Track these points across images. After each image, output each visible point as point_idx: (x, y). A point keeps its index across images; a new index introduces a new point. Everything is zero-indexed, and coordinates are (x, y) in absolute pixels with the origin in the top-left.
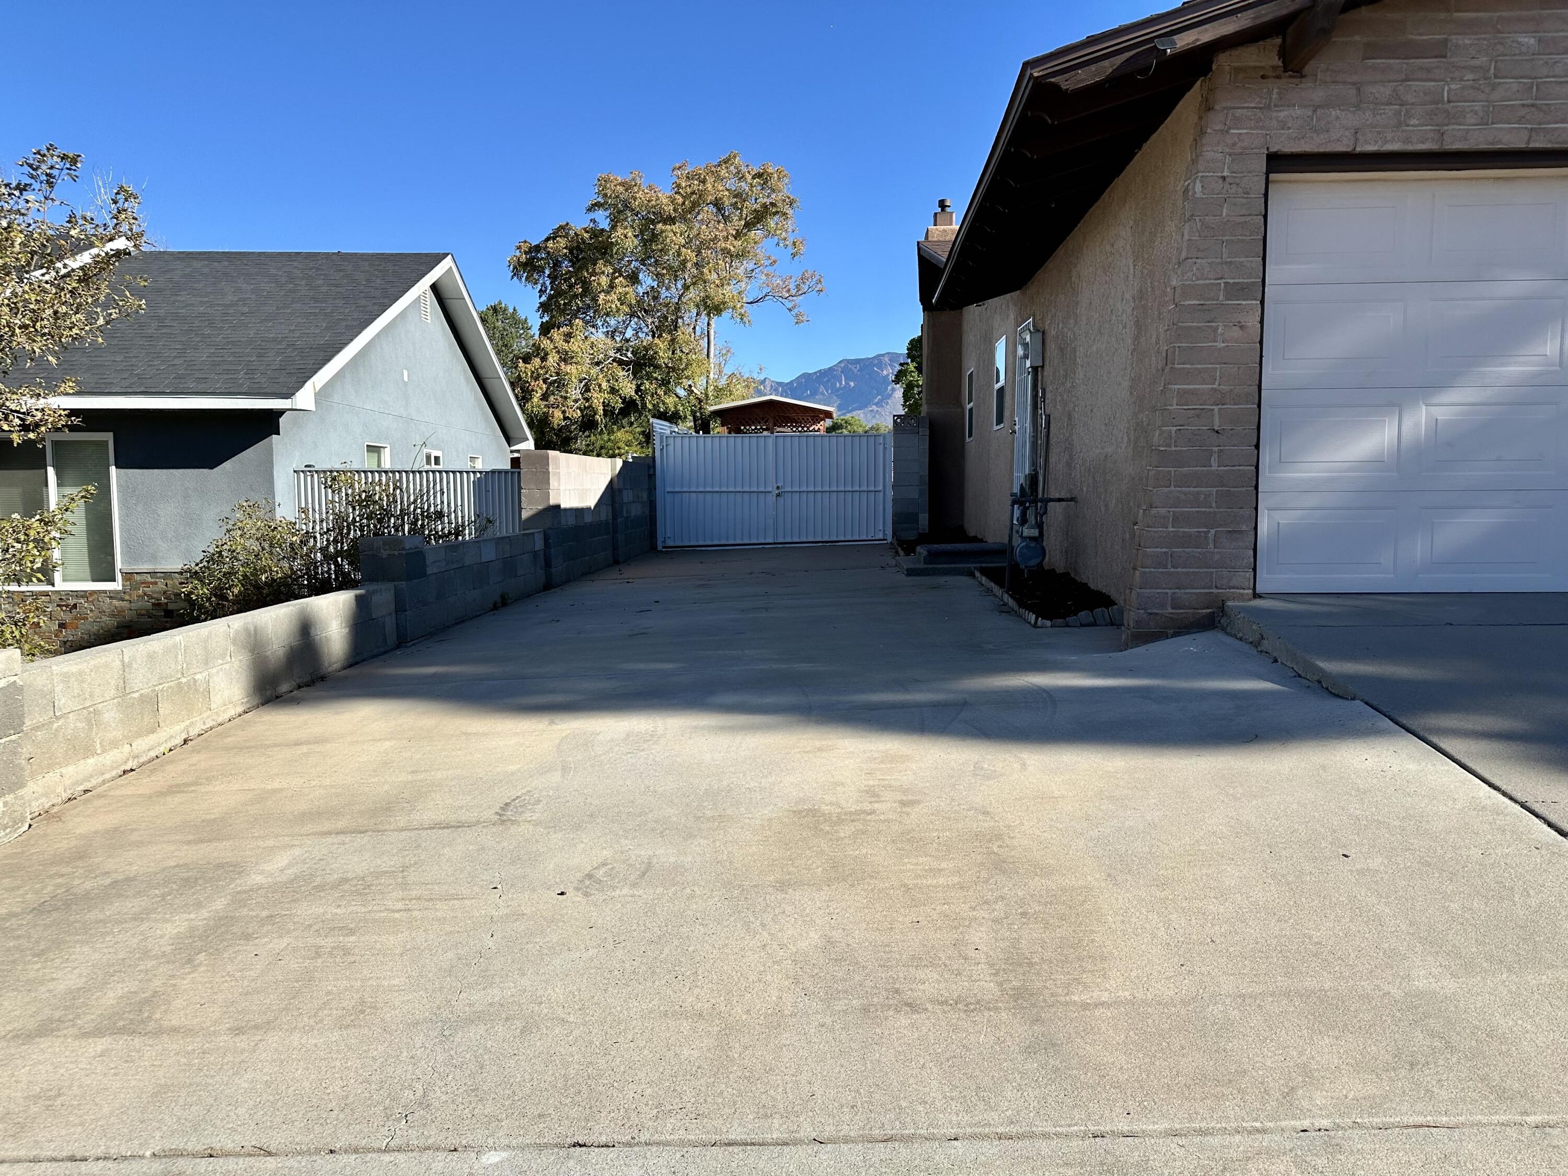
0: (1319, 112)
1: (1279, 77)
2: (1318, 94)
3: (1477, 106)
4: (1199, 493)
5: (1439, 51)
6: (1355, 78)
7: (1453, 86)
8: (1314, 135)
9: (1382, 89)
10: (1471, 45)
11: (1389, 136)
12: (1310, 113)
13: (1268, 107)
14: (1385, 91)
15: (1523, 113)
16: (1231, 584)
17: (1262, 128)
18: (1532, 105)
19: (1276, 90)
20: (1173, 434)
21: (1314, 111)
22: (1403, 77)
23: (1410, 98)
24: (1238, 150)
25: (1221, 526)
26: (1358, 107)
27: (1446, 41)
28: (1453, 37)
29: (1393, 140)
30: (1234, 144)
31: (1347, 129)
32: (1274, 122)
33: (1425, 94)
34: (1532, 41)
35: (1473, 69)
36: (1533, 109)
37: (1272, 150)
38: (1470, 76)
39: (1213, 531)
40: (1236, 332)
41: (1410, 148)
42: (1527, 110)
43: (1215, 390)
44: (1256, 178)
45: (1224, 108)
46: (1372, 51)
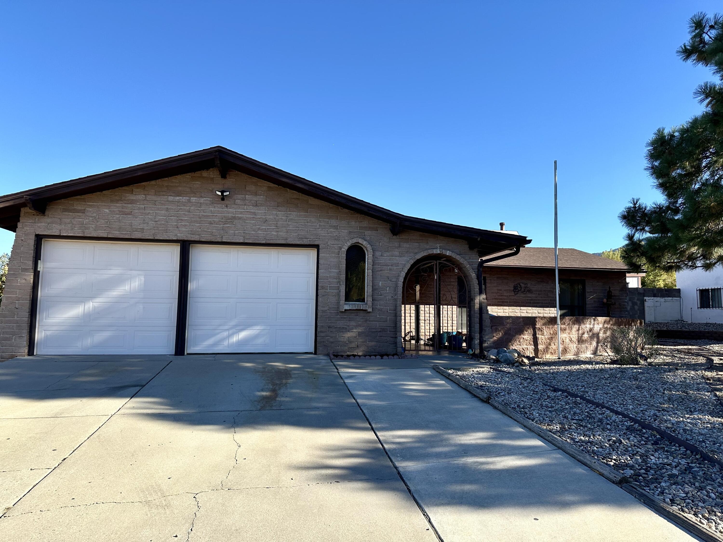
0: (50, 225)
1: (38, 215)
2: (49, 220)
3: (93, 226)
4: (11, 325)
5: (83, 211)
6: (59, 217)
7: (87, 221)
8: (48, 230)
9: (67, 220)
10: (91, 211)
11: (69, 232)
12: (47, 225)
13: (35, 223)
14: (69, 220)
15: (105, 228)
16: (19, 352)
17: (33, 228)
18: (108, 227)
19: (37, 218)
20: (4, 309)
21: (48, 224)
22: (73, 217)
23: (75, 223)
24: (26, 233)
25: (16, 335)
26: (60, 224)
27: (85, 209)
28: (87, 208)
29: (70, 233)
30: (25, 231)
31: (57, 229)
32: (36, 227)
33: (79, 222)
34: (108, 211)
35: (92, 217)
36: (108, 228)
37: (36, 233)
38: (91, 218)
39: (14, 336)
40: (24, 281)
41: (75, 235)
42: (106, 228)
43: (17, 296)
44: (31, 241)
45: (22, 222)
46: (65, 210)
